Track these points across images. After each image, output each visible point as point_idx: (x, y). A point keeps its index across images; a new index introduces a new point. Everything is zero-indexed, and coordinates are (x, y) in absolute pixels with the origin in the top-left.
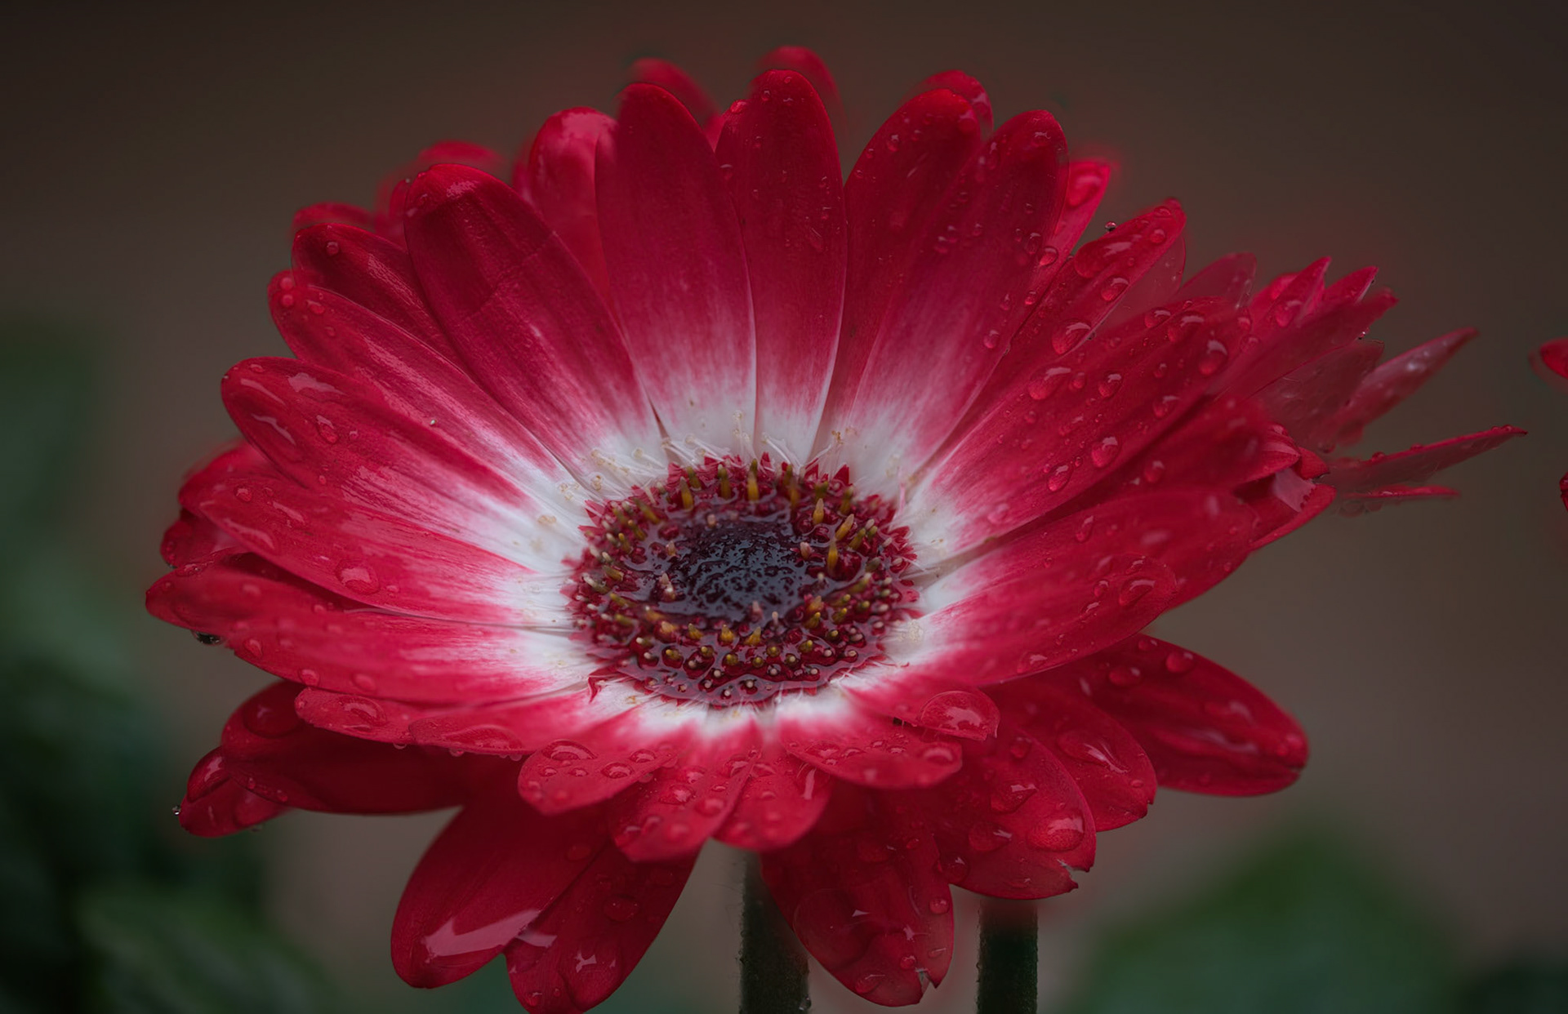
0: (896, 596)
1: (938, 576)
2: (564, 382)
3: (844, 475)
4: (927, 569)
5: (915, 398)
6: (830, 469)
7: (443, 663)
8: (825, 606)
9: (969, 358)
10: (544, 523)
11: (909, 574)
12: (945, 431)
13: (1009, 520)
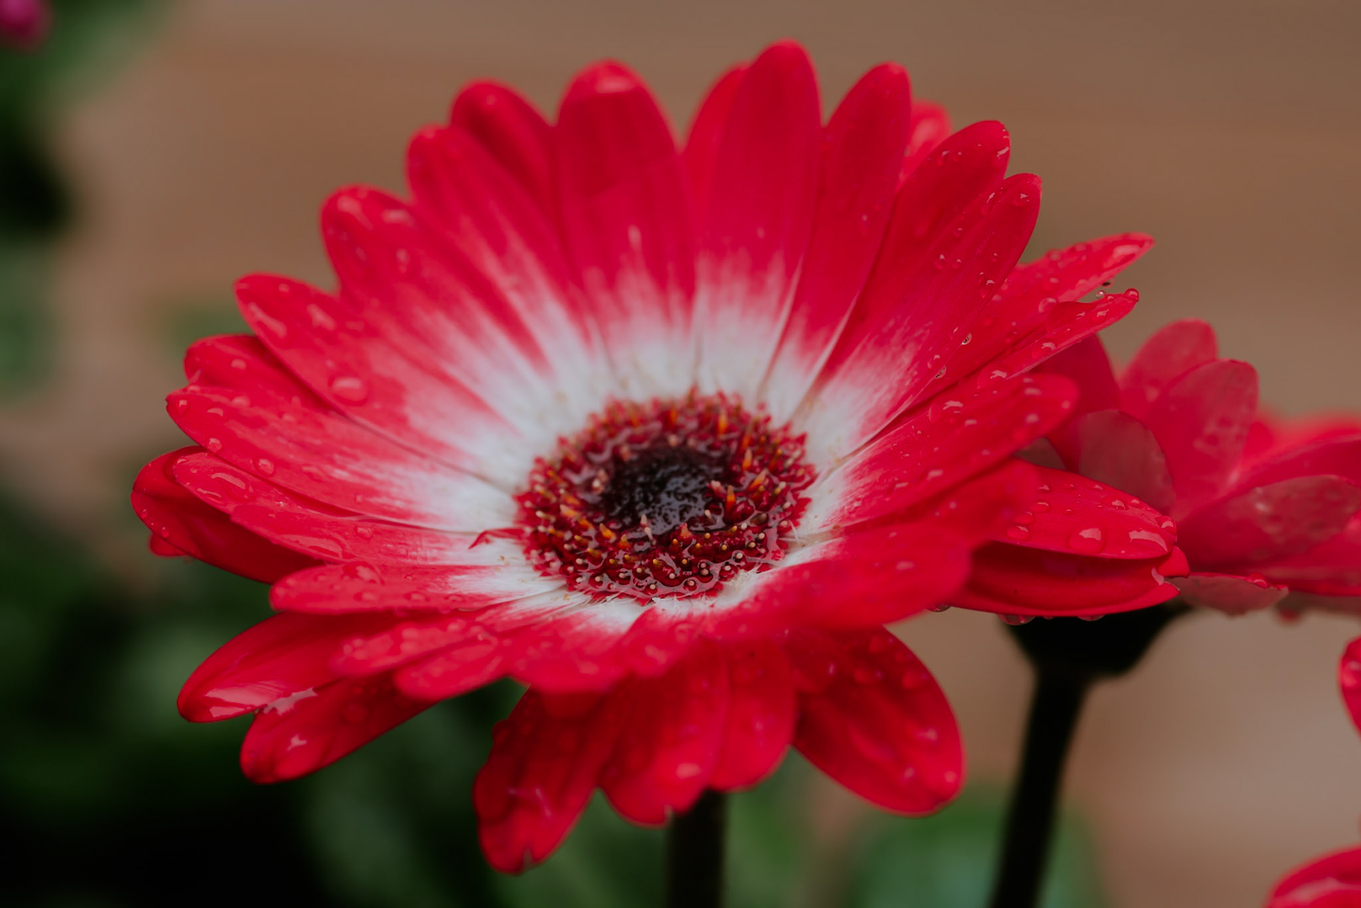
0: (763, 551)
1: (803, 546)
2: (636, 284)
3: (801, 440)
4: (799, 538)
5: (876, 391)
6: (795, 432)
7: (369, 478)
8: (693, 537)
9: (916, 373)
10: (560, 398)
11: (788, 537)
12: (875, 429)
13: (853, 515)
